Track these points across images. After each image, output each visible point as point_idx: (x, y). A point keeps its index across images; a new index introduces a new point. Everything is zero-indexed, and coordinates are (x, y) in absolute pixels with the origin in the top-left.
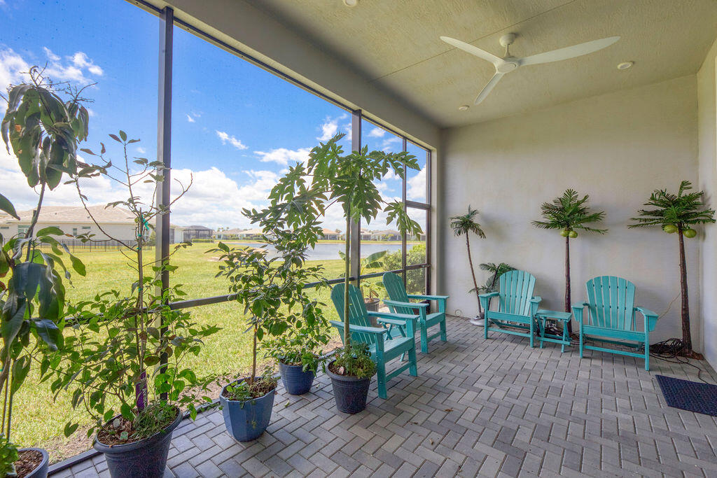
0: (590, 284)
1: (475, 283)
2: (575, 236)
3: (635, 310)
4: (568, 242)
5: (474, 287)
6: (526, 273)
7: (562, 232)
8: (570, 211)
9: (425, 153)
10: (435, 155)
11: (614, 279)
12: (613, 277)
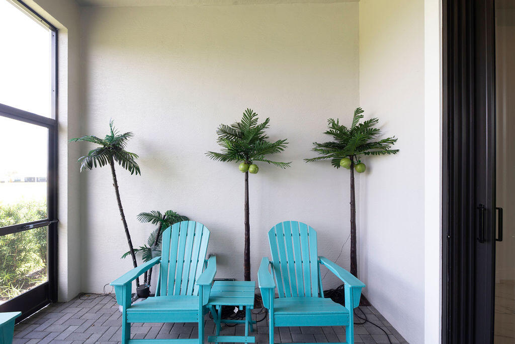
0: (272, 234)
1: (130, 242)
2: (255, 172)
3: (319, 262)
4: (247, 180)
5: (129, 249)
6: (198, 224)
7: (242, 166)
8: (251, 138)
9: (48, 33)
10: (64, 39)
11: (295, 223)
12: (295, 222)
